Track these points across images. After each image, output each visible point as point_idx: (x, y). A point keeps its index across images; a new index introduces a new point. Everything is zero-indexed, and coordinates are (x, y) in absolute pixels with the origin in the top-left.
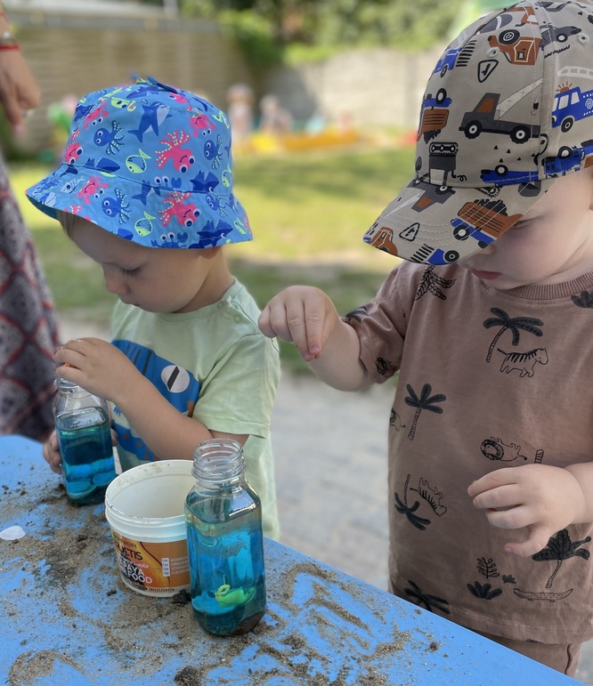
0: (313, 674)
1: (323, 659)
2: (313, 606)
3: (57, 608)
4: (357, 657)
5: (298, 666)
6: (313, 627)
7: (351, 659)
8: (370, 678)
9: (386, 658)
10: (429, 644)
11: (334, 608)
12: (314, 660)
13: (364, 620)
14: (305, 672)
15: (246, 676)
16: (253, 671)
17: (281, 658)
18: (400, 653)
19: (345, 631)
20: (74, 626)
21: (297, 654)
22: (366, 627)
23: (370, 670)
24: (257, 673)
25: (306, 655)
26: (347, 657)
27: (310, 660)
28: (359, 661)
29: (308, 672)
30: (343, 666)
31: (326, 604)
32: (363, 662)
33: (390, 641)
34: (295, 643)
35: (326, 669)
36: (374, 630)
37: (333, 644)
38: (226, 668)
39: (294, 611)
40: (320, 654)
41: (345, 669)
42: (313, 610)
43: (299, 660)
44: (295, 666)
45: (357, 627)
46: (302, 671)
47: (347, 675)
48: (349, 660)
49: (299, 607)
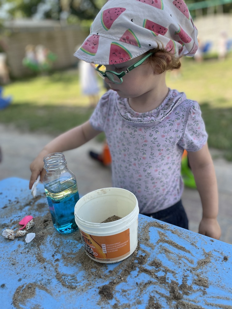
0: (170, 282)
1: (173, 272)
2: (161, 243)
3: (35, 259)
4: (189, 269)
5: (161, 278)
6: (163, 254)
7: (187, 271)
8: (199, 281)
9: (204, 268)
10: (223, 257)
11: (171, 243)
12: (168, 273)
13: (187, 248)
14: (165, 281)
15: (136, 287)
16: (139, 283)
17: (151, 274)
18: (210, 264)
19: (179, 255)
20: (45, 268)
21: (159, 271)
22: (189, 252)
23: (198, 276)
24: (141, 284)
25: (164, 271)
26: (184, 270)
27: (166, 273)
28: (191, 272)
29: (167, 281)
30: (184, 275)
31: (167, 242)
32: (193, 271)
33: (203, 258)
34: (156, 264)
35: (176, 278)
36: (194, 253)
37: (175, 263)
38: (124, 283)
39: (152, 247)
40: (171, 269)
41: (185, 276)
42: (161, 245)
43: (161, 274)
44: (159, 278)
45: (185, 252)
46: (163, 280)
47: (187, 280)
48: (186, 271)
49: (154, 245)
